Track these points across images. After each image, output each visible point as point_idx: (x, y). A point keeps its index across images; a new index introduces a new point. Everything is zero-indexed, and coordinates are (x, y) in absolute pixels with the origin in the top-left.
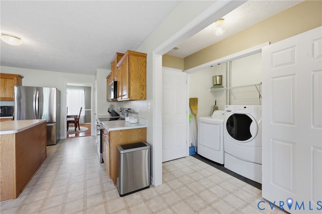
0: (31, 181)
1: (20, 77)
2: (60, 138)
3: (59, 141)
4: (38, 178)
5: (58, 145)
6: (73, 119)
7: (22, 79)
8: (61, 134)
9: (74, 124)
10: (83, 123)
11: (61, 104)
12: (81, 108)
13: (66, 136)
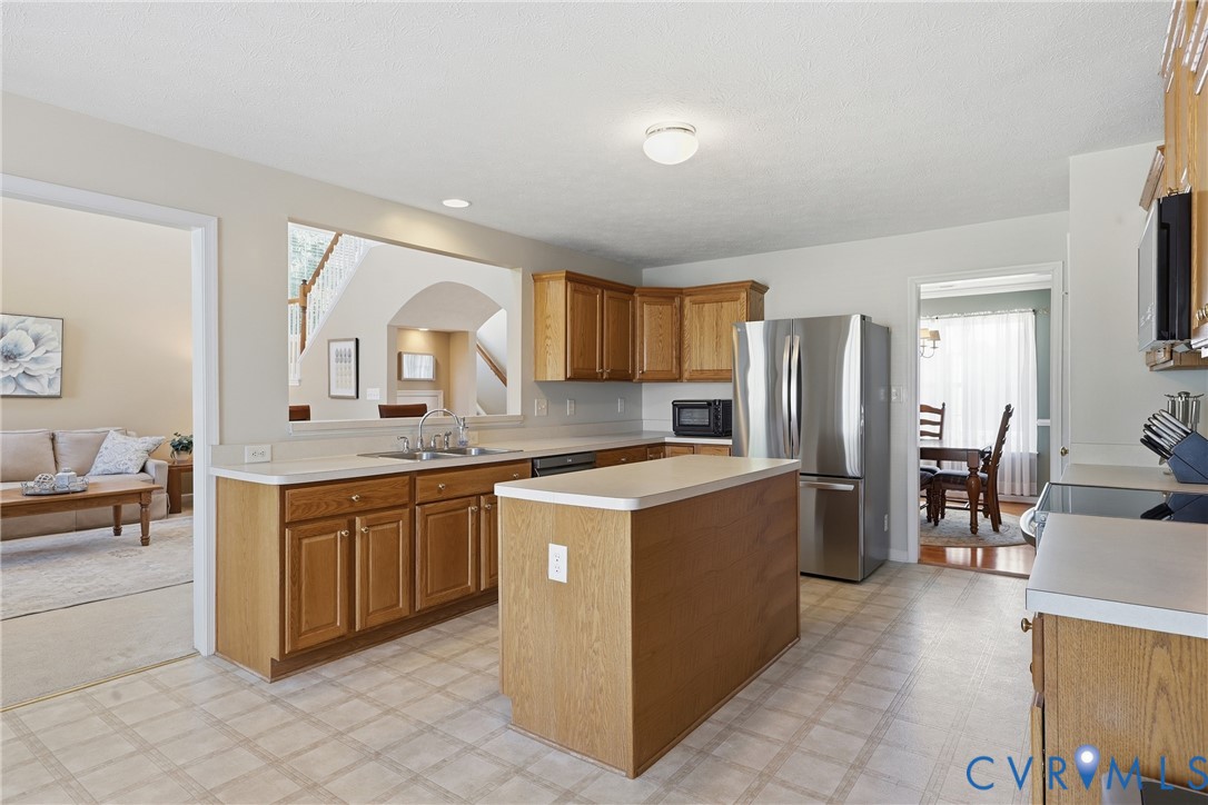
0: (706, 726)
1: (757, 289)
2: (887, 554)
3: (881, 570)
4: (730, 728)
5: (866, 589)
6: (961, 469)
7: (766, 295)
8: (895, 538)
9: (965, 494)
10: (1026, 493)
11: (893, 390)
12: (1008, 413)
13: (913, 555)
